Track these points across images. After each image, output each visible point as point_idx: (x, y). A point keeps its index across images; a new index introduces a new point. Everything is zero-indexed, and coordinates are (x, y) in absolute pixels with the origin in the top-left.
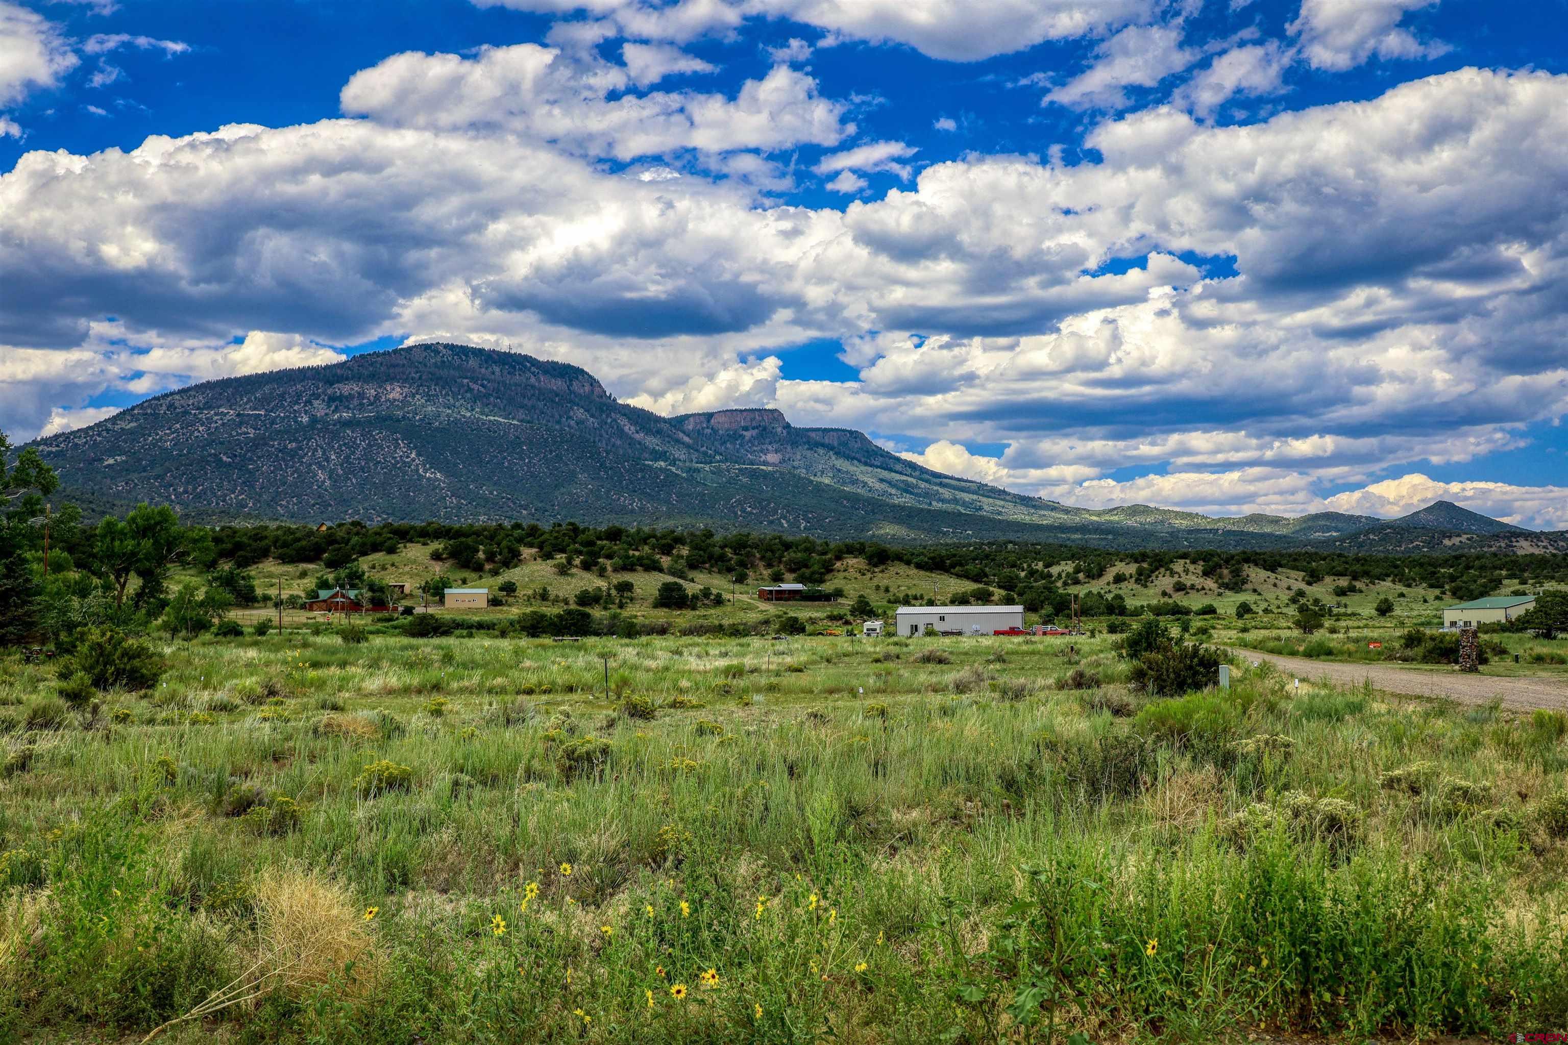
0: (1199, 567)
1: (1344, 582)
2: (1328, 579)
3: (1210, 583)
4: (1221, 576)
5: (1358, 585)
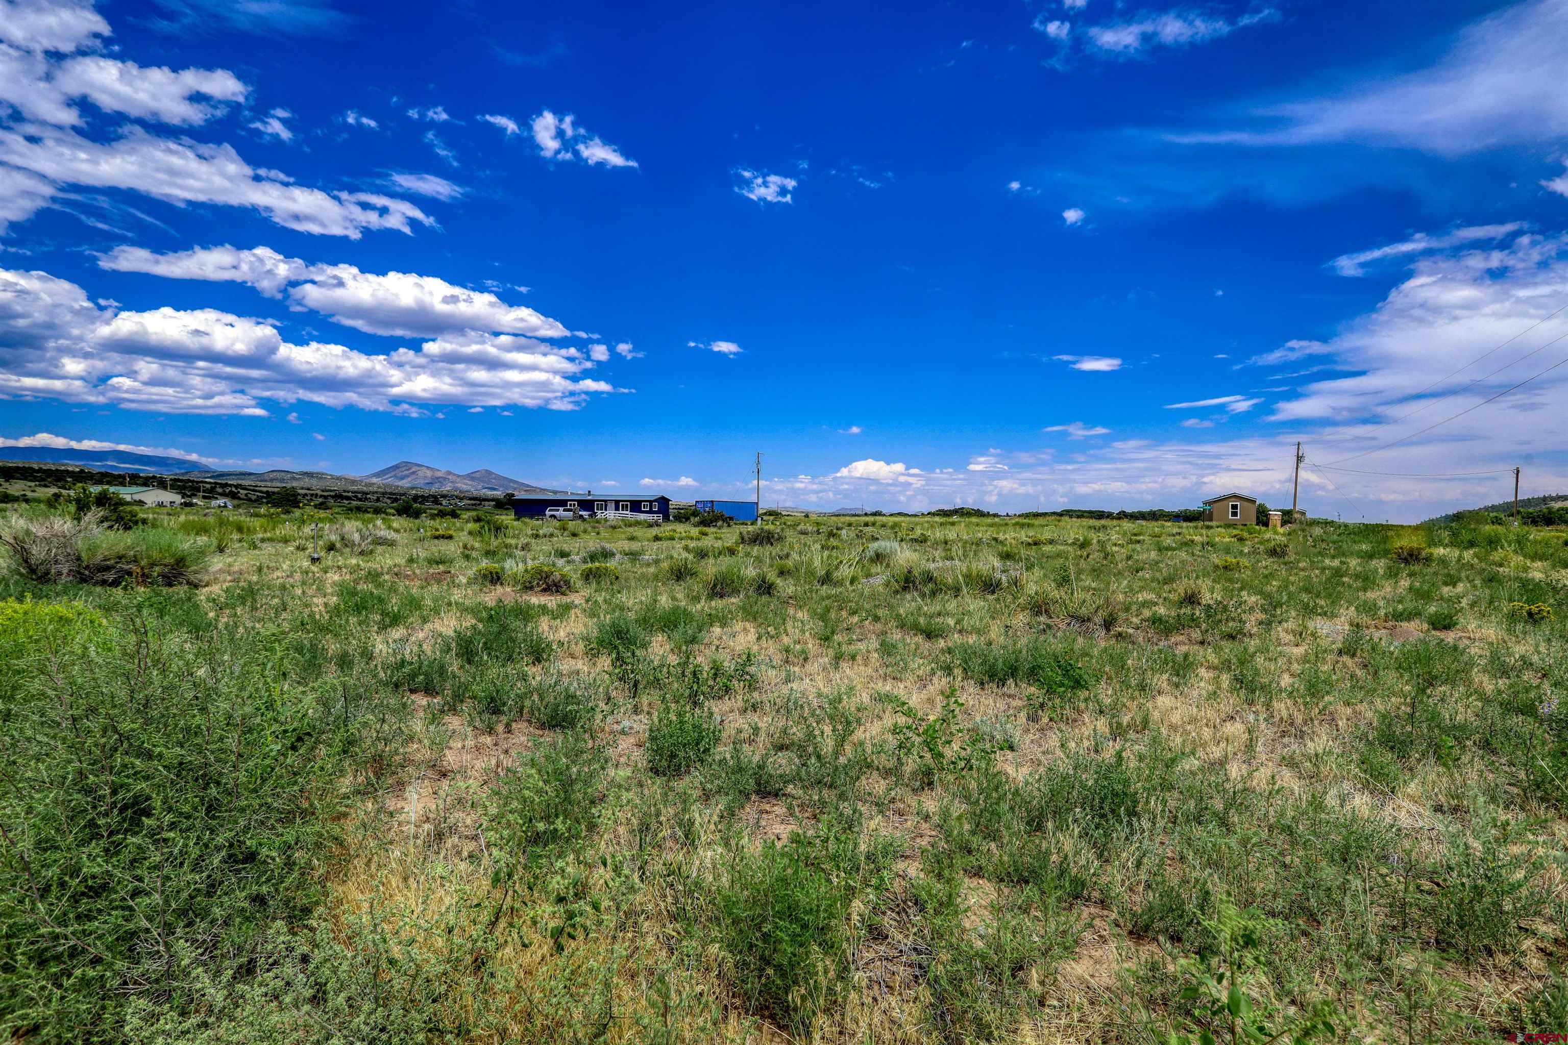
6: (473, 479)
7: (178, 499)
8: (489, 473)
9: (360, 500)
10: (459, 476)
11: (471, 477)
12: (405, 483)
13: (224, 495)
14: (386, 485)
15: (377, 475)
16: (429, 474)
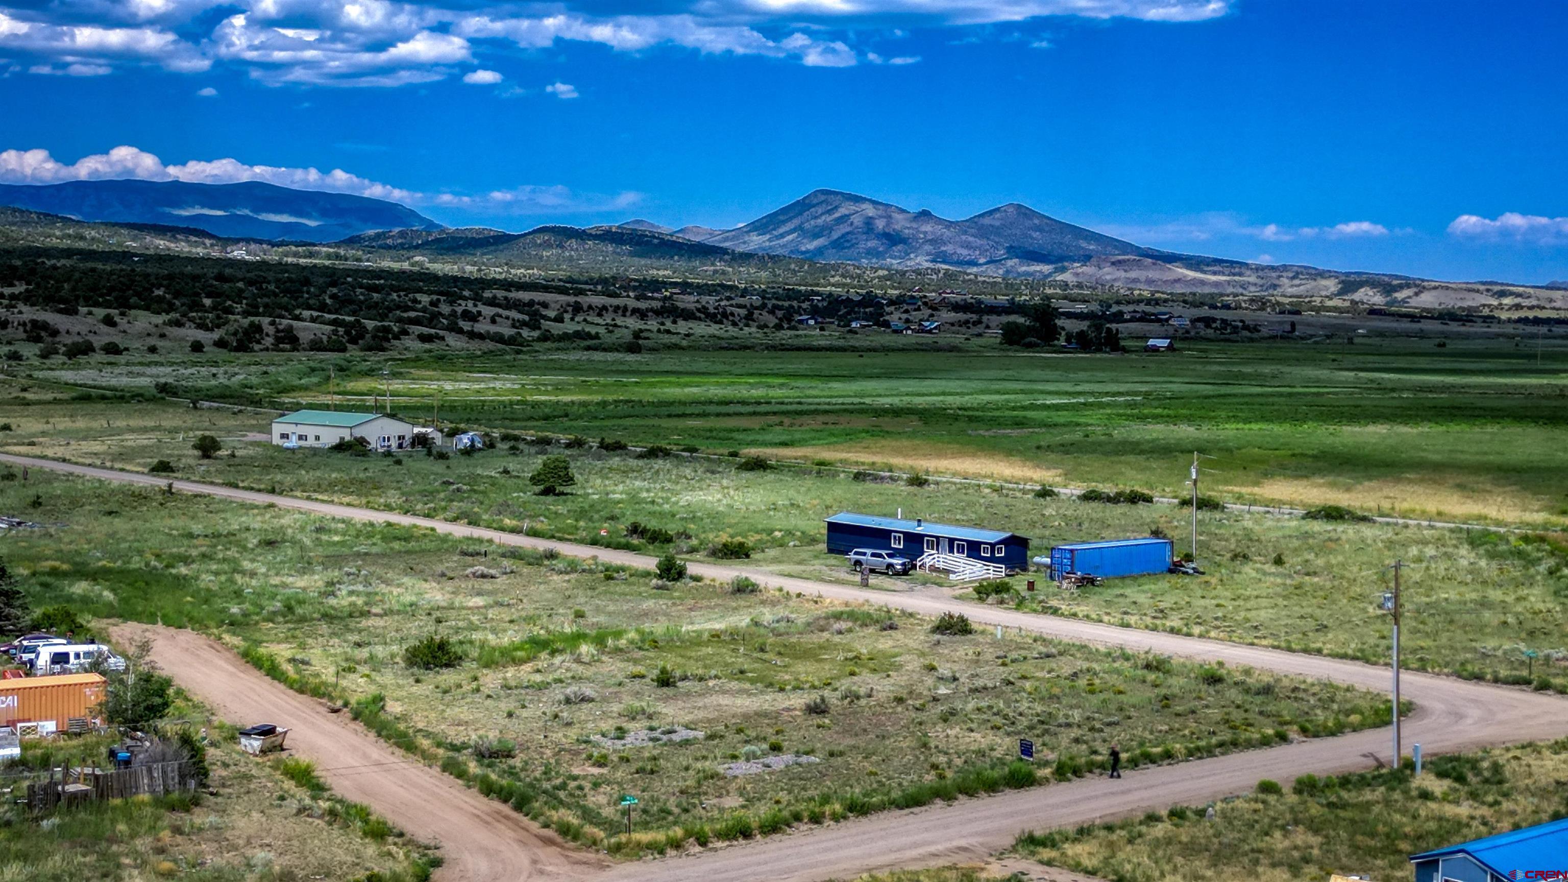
8: (1023, 212)
10: (950, 224)
15: (765, 227)
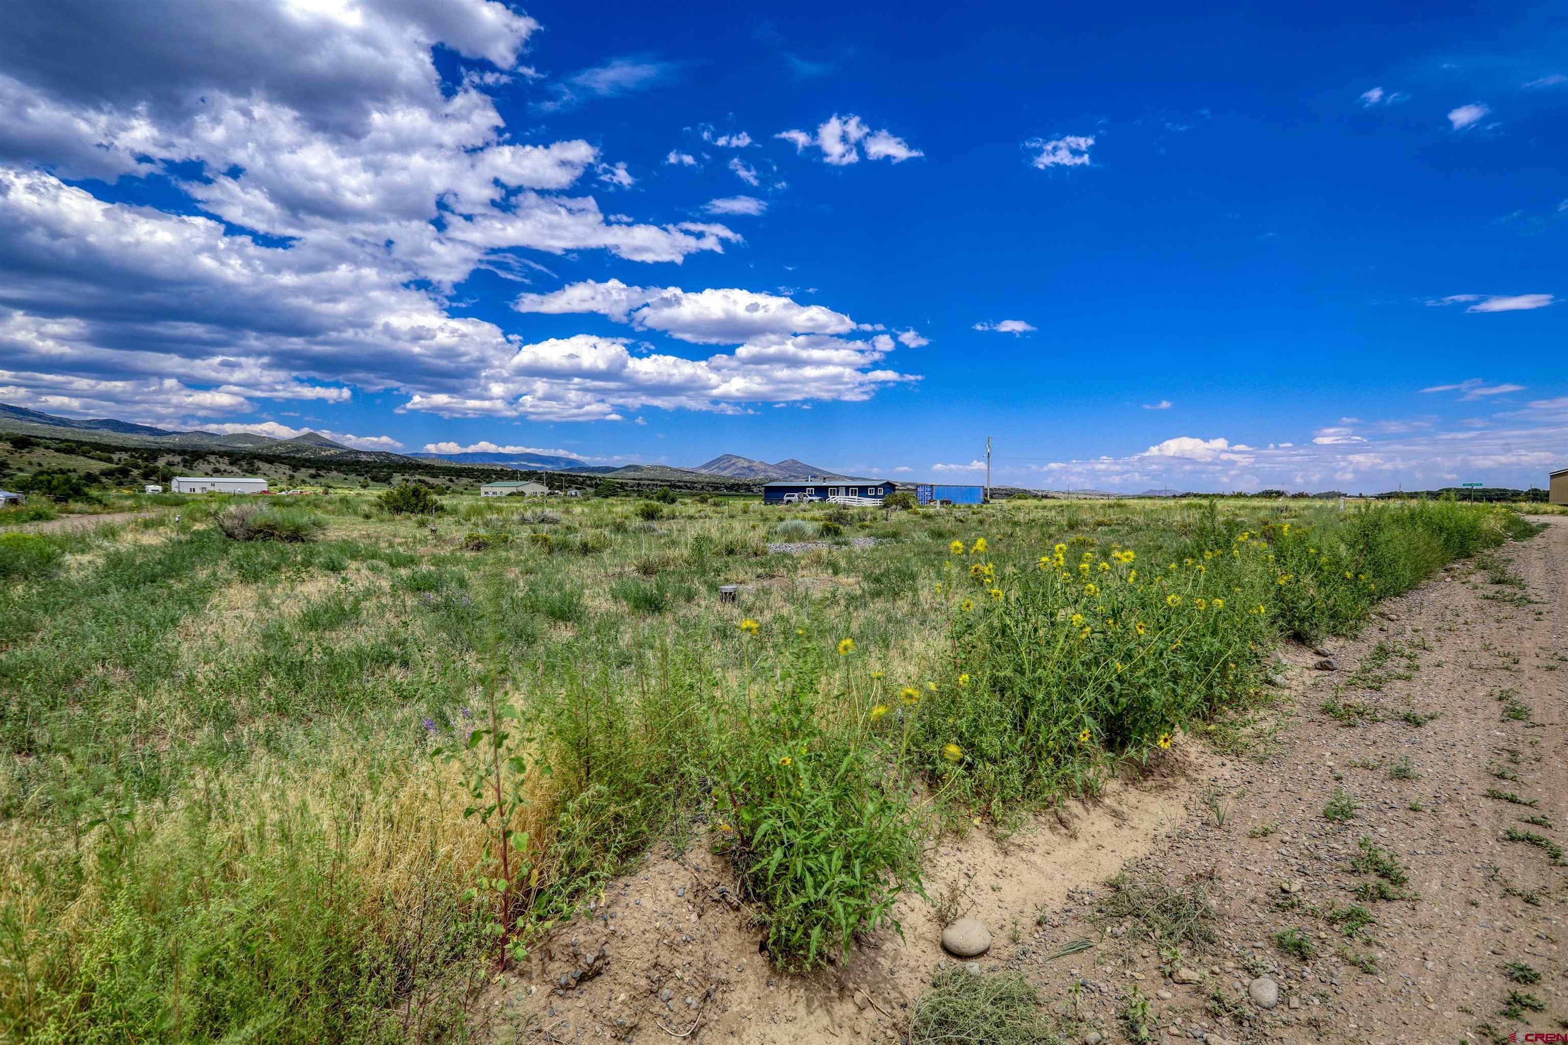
0: (226, 460)
1: (313, 471)
2: (303, 470)
3: (235, 469)
4: (241, 466)
5: (322, 473)
6: (782, 469)
7: (546, 490)
8: (795, 462)
9: (689, 488)
10: (769, 467)
11: (779, 466)
12: (726, 473)
13: (591, 486)
14: (711, 476)
15: (705, 467)
16: (746, 464)
